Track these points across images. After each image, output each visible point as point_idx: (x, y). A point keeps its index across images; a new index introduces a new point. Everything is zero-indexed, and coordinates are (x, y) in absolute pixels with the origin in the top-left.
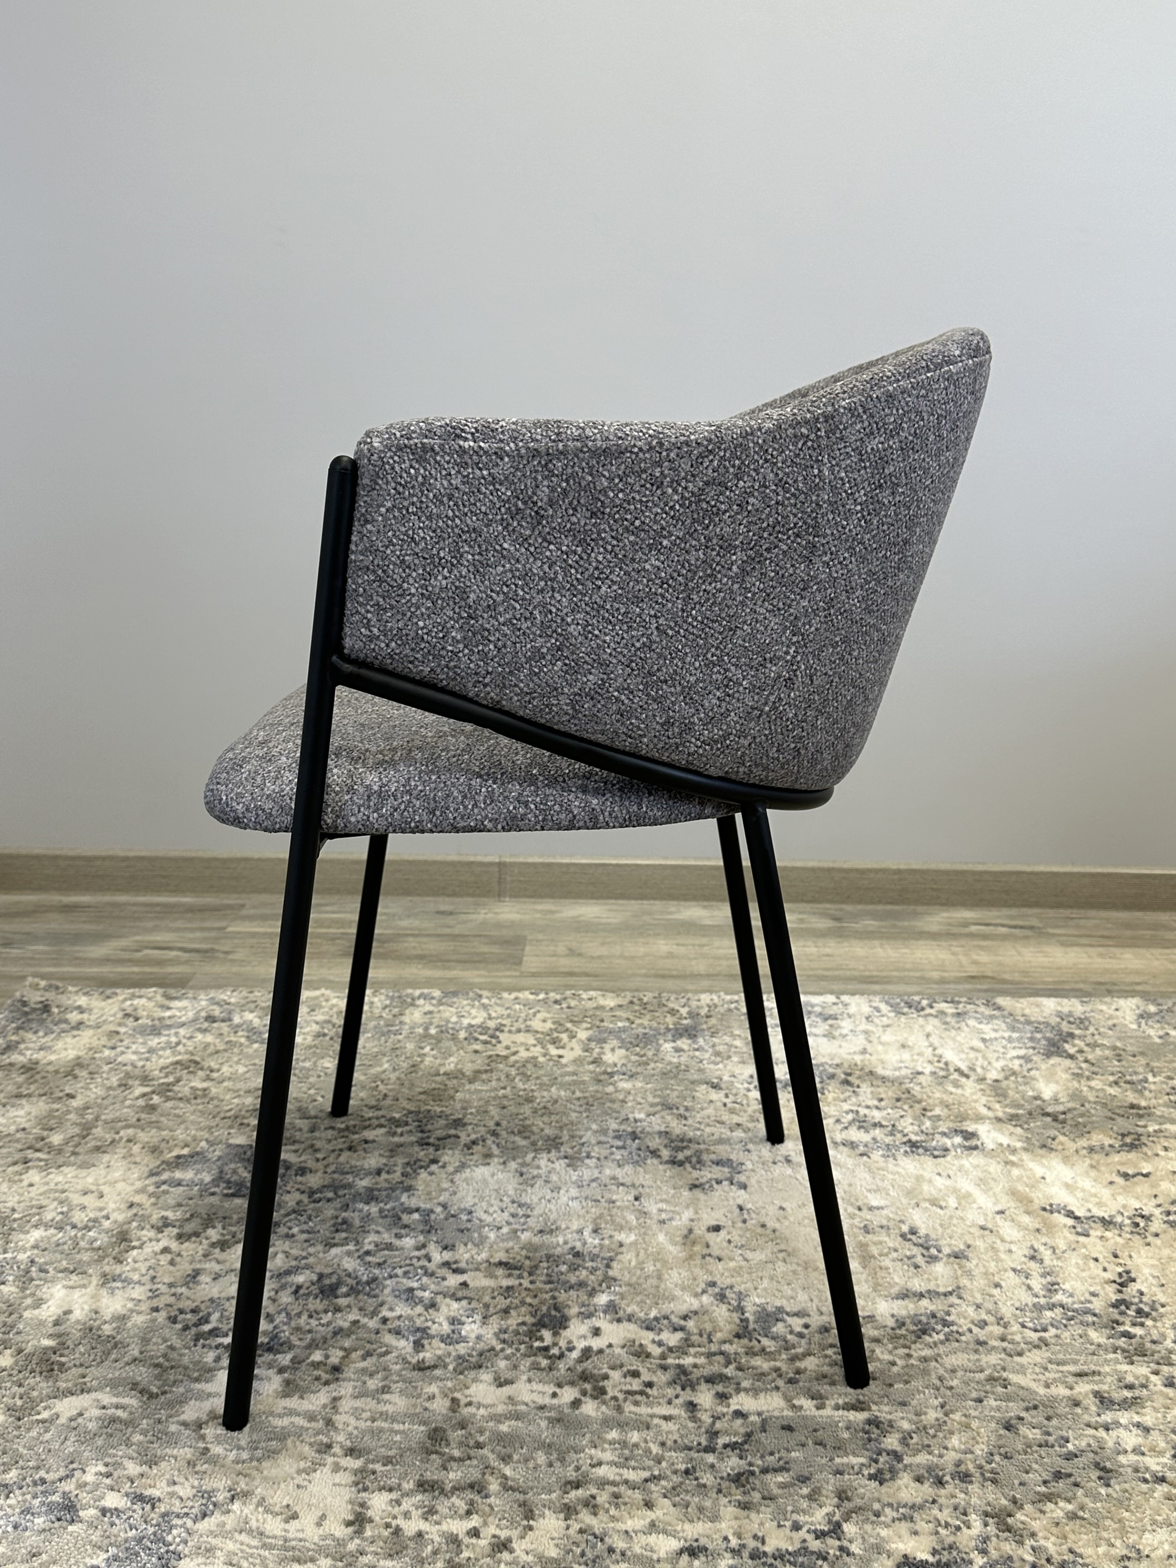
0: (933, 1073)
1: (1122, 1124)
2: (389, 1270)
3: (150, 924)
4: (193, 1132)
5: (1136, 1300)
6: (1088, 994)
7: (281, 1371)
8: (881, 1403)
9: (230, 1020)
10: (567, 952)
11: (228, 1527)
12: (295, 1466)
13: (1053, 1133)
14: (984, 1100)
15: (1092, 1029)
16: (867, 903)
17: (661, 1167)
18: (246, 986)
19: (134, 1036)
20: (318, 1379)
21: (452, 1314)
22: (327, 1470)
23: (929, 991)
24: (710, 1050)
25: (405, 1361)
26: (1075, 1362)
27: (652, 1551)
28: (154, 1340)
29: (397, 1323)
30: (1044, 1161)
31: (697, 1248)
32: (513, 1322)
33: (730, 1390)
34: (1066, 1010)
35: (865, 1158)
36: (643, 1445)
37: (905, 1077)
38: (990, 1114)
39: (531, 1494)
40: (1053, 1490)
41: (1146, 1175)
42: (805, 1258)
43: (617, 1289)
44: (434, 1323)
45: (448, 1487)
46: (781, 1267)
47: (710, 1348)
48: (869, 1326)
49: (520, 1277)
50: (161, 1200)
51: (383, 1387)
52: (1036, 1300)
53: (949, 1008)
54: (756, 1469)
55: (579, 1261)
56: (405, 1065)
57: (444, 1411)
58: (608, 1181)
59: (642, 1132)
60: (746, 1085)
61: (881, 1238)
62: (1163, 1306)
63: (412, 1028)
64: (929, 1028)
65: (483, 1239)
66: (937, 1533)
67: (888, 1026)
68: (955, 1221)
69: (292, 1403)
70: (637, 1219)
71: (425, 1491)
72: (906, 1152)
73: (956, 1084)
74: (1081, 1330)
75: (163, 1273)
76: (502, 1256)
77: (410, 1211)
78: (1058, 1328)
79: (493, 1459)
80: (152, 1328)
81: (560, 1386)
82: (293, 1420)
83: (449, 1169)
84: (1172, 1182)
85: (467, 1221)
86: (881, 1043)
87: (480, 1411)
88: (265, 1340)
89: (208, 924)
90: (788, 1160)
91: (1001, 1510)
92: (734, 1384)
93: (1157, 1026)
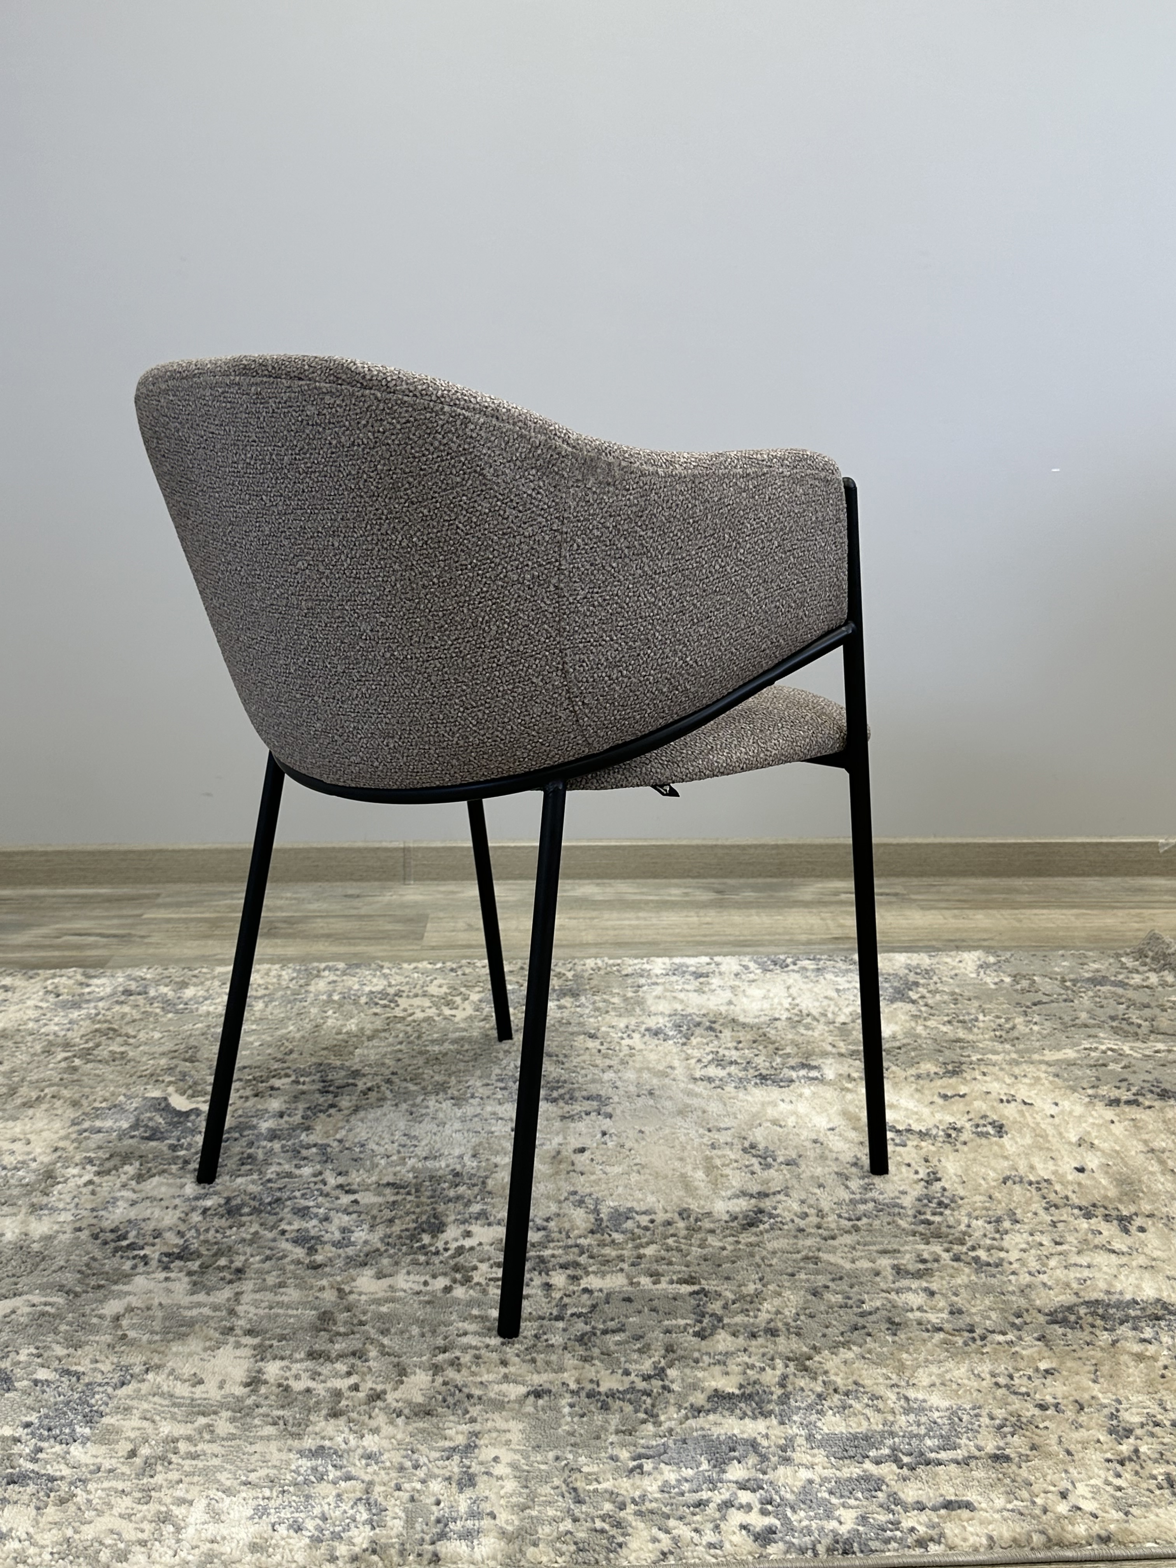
0: (789, 1019)
1: (948, 1055)
2: (288, 1193)
3: (68, 914)
4: (112, 1089)
5: (939, 1195)
6: (939, 950)
7: (190, 1274)
8: (710, 1279)
9: (146, 993)
10: (466, 927)
11: (143, 1392)
12: (201, 1345)
14: (830, 1040)
15: (935, 978)
16: (748, 877)
18: (163, 965)
19: (56, 1010)
20: (222, 1279)
21: (343, 1225)
22: (229, 1347)
23: (795, 951)
24: (591, 1007)
25: (299, 1262)
26: (881, 1243)
27: (504, 1395)
28: (77, 1253)
29: (294, 1234)
31: (561, 1165)
32: (396, 1228)
33: (579, 1272)
34: (914, 963)
35: (719, 1090)
37: (762, 1024)
38: (834, 1050)
39: (404, 1357)
40: (848, 1338)
41: (963, 1096)
42: (656, 1170)
43: (489, 1200)
44: (327, 1232)
45: (334, 1355)
46: (634, 1177)
47: (567, 1242)
48: (706, 1220)
49: (406, 1193)
50: (84, 1144)
51: (280, 1283)
52: (852, 1196)
53: (810, 965)
54: (598, 1331)
55: (458, 1180)
56: (309, 1026)
57: (333, 1299)
58: (487, 1116)
60: (620, 1034)
61: (724, 1153)
62: (962, 1199)
63: (317, 995)
64: (790, 982)
65: (375, 1166)
66: (745, 1373)
67: (753, 981)
68: (791, 1137)
69: (201, 1297)
71: (314, 1358)
72: (756, 1084)
73: (808, 1027)
74: (889, 1219)
75: (87, 1201)
76: (390, 1179)
77: (308, 1147)
78: (869, 1218)
79: (373, 1333)
80: (76, 1244)
81: (434, 1277)
82: (201, 1310)
83: (346, 1112)
84: (984, 1101)
85: (361, 1152)
86: (745, 996)
87: (363, 1298)
88: (176, 1250)
89: (125, 912)
90: (651, 1093)
91: (801, 1355)
92: (585, 1268)
93: (993, 974)
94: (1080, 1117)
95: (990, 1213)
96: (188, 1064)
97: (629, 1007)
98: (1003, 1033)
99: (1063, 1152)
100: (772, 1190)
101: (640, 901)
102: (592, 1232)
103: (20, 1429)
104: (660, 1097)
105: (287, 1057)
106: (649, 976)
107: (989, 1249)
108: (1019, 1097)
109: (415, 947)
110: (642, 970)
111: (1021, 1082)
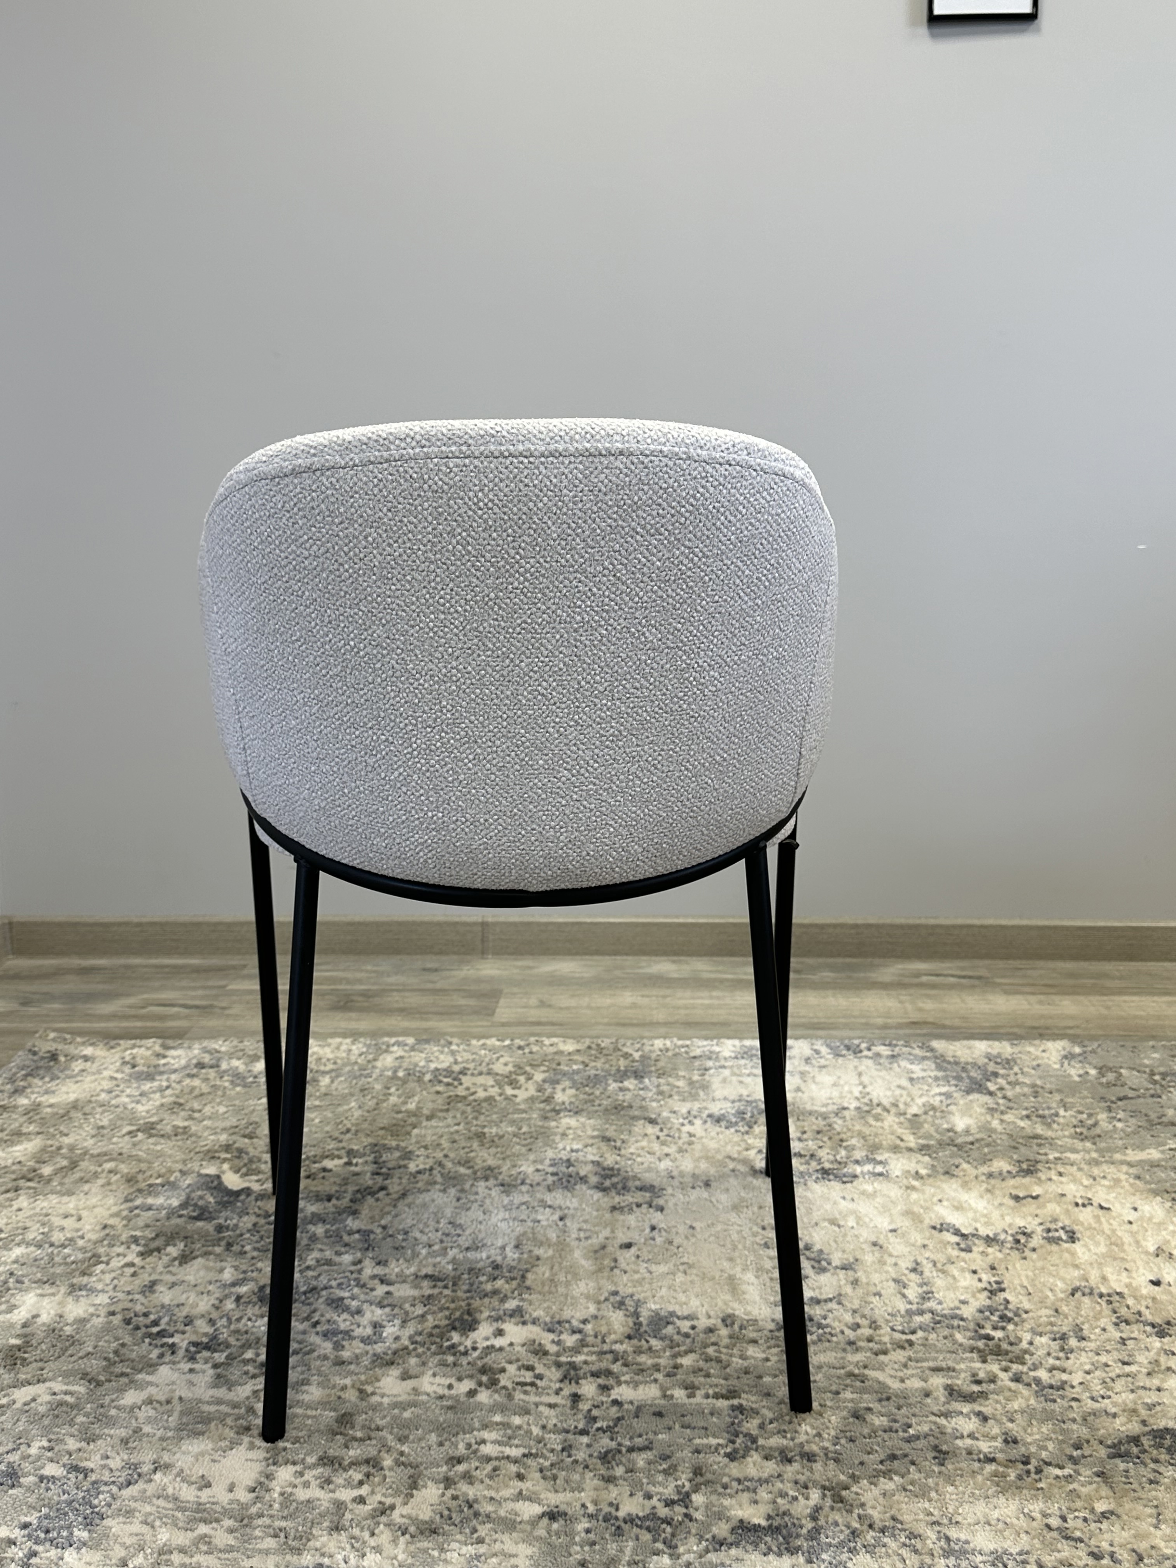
0: (858, 1109)
1: (1023, 1152)
2: (324, 1282)
3: (158, 984)
4: (169, 1164)
5: (1002, 1307)
6: (1022, 1037)
7: (215, 1366)
8: (749, 1393)
9: (218, 1066)
10: (538, 1004)
11: (148, 1494)
12: (214, 1445)
13: (958, 1161)
14: (899, 1132)
15: (1016, 1069)
17: (588, 1192)
18: (238, 1037)
19: (129, 1081)
20: (246, 1373)
21: (375, 1319)
22: (242, 1448)
23: (871, 1035)
24: (654, 1090)
25: (325, 1358)
26: (935, 1359)
27: (516, 1514)
28: (107, 1340)
29: (324, 1327)
30: (944, 1186)
31: (606, 1262)
32: (428, 1325)
33: (611, 1382)
34: (995, 1052)
36: (525, 1427)
37: (830, 1113)
39: (420, 1468)
40: (889, 1467)
41: (1035, 1198)
43: (527, 1296)
44: (357, 1326)
45: (346, 1463)
46: (680, 1278)
47: (602, 1348)
48: (751, 1328)
49: (443, 1287)
50: (132, 1223)
51: (303, 1380)
52: (909, 1306)
53: (885, 1051)
54: (623, 1448)
55: (496, 1273)
56: (370, 1103)
57: (354, 1400)
58: (536, 1204)
59: (576, 1161)
60: (681, 1120)
62: (1026, 1312)
63: (382, 1071)
64: (863, 1068)
65: (415, 1255)
66: (775, 1502)
67: (824, 1067)
68: (849, 1238)
69: (221, 1393)
70: (558, 1237)
71: (326, 1464)
72: (818, 1178)
73: (877, 1118)
74: (946, 1332)
75: (125, 1283)
76: (429, 1270)
77: (350, 1233)
78: (924, 1330)
79: (391, 1440)
80: (107, 1329)
81: (460, 1379)
82: (218, 1407)
83: (395, 1196)
84: (1058, 1203)
85: (404, 1240)
86: (814, 1082)
87: (386, 1400)
88: (205, 1340)
89: (210, 983)
90: (707, 1186)
91: (837, 1484)
92: (617, 1377)
93: (1078, 1065)
94: (1160, 1224)
95: (1056, 1329)
96: (246, 1140)
97: (693, 1091)
98: (1084, 1131)
99: (1139, 1263)
100: (824, 1297)
102: (629, 1337)
103: (17, 1531)
104: (716, 1190)
105: (344, 1136)
106: (717, 1059)
107: (1052, 1370)
108: (1096, 1201)
109: (487, 1023)
110: (711, 1052)
111: (1099, 1184)
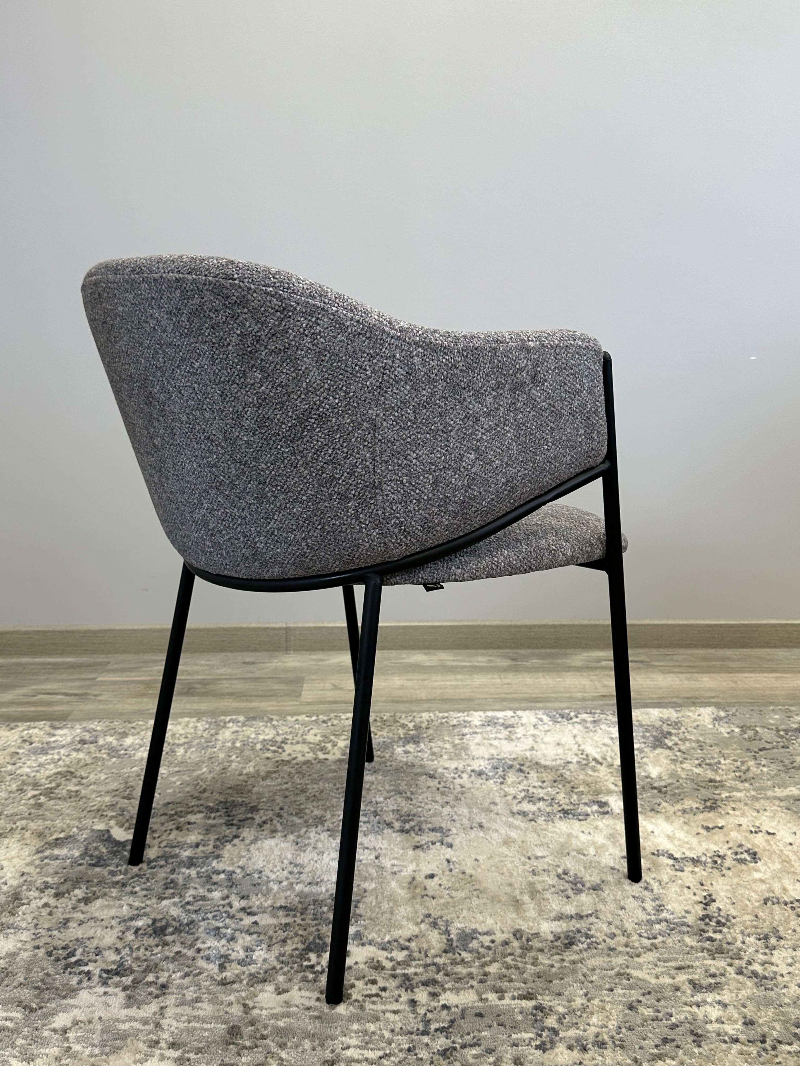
0: (578, 762)
1: (704, 793)
2: (202, 915)
3: (42, 678)
4: (68, 822)
5: (716, 915)
6: (680, 705)
7: (125, 989)
8: (544, 994)
9: (96, 742)
10: (332, 687)
12: (132, 1058)
13: (659, 800)
14: (612, 779)
15: (683, 729)
16: (534, 648)
17: (394, 835)
18: (109, 719)
19: (29, 755)
20: (150, 994)
21: (246, 944)
22: (155, 1059)
23: (574, 706)
24: (429, 751)
25: (212, 979)
26: (676, 960)
28: (35, 969)
29: (207, 952)
30: (653, 820)
31: (418, 891)
32: (288, 948)
33: (438, 989)
34: (665, 716)
35: (533, 822)
36: (378, 1032)
37: (560, 766)
38: (617, 789)
40: (662, 1051)
41: (721, 828)
42: (492, 894)
43: (362, 922)
44: (233, 951)
46: (475, 901)
47: (426, 961)
48: (536, 940)
49: (295, 916)
50: (44, 870)
51: (197, 998)
52: (649, 917)
53: (588, 718)
54: (457, 1045)
56: (218, 768)
57: (240, 1014)
59: (381, 811)
60: (452, 775)
61: (543, 879)
62: (734, 918)
63: (224, 743)
64: (575, 732)
65: (269, 890)
67: (548, 731)
68: (593, 864)
69: (132, 1012)
70: (377, 872)
72: (561, 817)
73: (594, 769)
74: (679, 937)
75: (44, 921)
76: (282, 903)
77: (218, 873)
78: (664, 936)
79: (273, 1047)
80: (34, 961)
82: (132, 1024)
83: (247, 842)
84: (738, 831)
85: (258, 878)
86: (543, 743)
87: (264, 1012)
88: (114, 967)
89: (83, 676)
90: (481, 826)
92: (442, 986)
93: (726, 725)
95: (759, 930)
96: (126, 801)
97: (457, 752)
100: (585, 913)
101: (457, 667)
102: (445, 951)
104: (489, 829)
105: (202, 795)
106: (470, 727)
107: (763, 964)
108: (764, 828)
109: (295, 703)
110: (465, 721)
111: (763, 815)
